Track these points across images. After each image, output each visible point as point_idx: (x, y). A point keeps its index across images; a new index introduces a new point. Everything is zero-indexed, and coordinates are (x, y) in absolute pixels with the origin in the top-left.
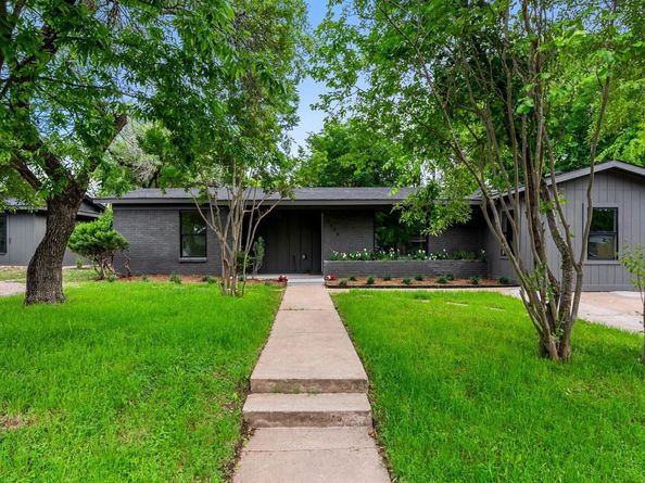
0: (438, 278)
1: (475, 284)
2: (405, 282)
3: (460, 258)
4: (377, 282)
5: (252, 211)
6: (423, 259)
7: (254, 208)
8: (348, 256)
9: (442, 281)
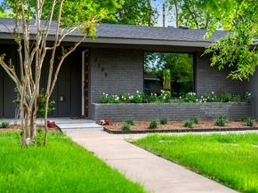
0: (215, 121)
1: (251, 127)
2: (186, 125)
3: (227, 101)
4: (160, 127)
5: (55, 48)
6: (194, 102)
7: (56, 45)
8: (121, 99)
9: (221, 124)
